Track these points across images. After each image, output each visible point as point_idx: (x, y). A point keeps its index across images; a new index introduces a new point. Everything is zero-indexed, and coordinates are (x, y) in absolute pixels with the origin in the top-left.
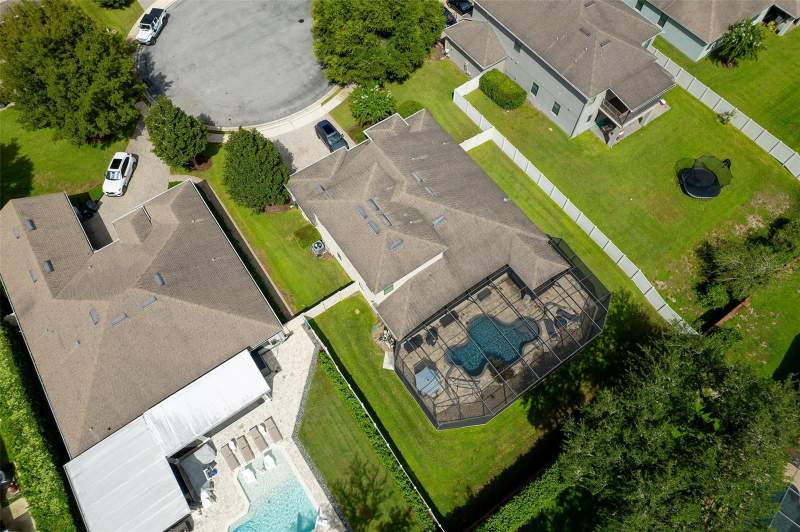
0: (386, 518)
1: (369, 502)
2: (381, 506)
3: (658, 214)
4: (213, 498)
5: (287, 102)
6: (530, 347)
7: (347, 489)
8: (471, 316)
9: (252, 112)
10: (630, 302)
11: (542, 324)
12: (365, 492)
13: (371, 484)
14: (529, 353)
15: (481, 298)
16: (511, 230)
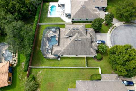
16: (63, 49)
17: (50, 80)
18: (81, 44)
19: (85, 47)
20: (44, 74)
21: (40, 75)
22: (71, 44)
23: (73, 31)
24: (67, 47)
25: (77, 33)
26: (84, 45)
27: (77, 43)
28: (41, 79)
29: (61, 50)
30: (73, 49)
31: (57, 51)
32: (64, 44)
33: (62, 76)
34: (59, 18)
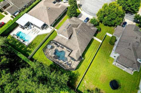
0: (30, 50)
1: (32, 47)
2: (31, 48)
3: (101, 78)
4: (28, 30)
5: (90, 13)
6: (62, 61)
7: (33, 43)
8: (64, 50)
9: (86, 10)
10: (78, 76)
11: (67, 62)
12: (33, 46)
13: (34, 46)
14: (61, 61)
15: (68, 51)
16: (79, 48)
17: (97, 76)
18: (83, 32)
19: (87, 31)
20: (90, 79)
21: (88, 84)
22: (78, 39)
23: (69, 29)
24: (79, 44)
25: (73, 28)
26: (85, 30)
27: (81, 33)
28: (93, 84)
29: (78, 51)
30: (83, 40)
31: (77, 54)
32: (74, 45)
33: (99, 64)
34: (38, 36)
